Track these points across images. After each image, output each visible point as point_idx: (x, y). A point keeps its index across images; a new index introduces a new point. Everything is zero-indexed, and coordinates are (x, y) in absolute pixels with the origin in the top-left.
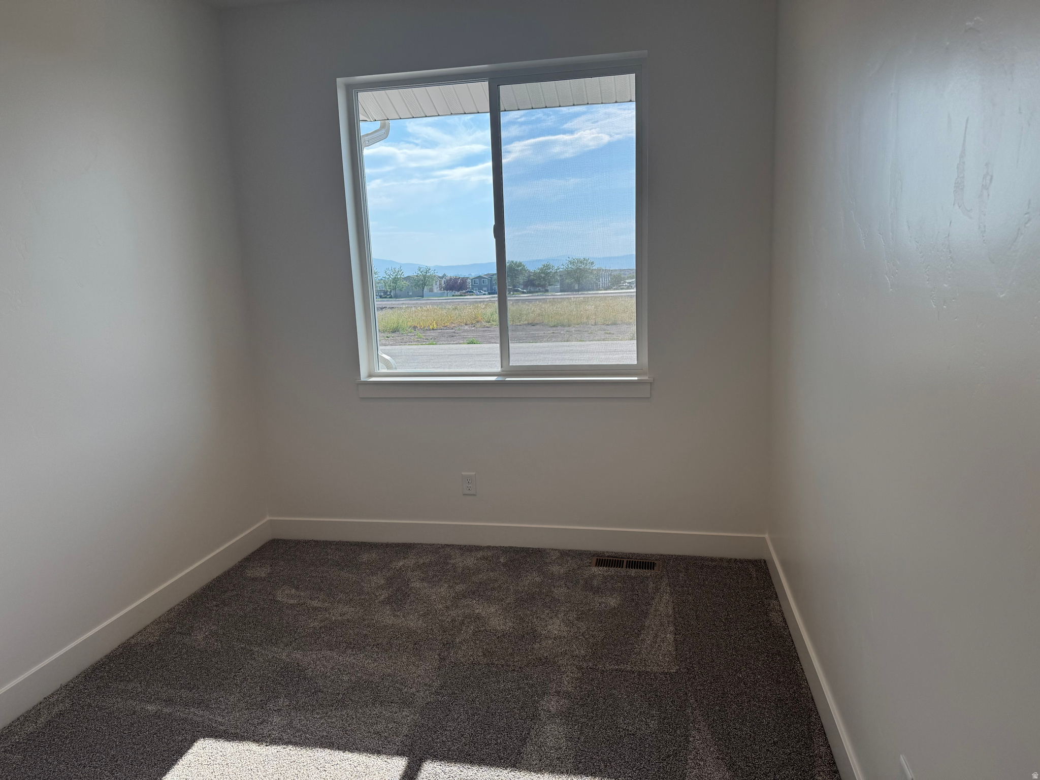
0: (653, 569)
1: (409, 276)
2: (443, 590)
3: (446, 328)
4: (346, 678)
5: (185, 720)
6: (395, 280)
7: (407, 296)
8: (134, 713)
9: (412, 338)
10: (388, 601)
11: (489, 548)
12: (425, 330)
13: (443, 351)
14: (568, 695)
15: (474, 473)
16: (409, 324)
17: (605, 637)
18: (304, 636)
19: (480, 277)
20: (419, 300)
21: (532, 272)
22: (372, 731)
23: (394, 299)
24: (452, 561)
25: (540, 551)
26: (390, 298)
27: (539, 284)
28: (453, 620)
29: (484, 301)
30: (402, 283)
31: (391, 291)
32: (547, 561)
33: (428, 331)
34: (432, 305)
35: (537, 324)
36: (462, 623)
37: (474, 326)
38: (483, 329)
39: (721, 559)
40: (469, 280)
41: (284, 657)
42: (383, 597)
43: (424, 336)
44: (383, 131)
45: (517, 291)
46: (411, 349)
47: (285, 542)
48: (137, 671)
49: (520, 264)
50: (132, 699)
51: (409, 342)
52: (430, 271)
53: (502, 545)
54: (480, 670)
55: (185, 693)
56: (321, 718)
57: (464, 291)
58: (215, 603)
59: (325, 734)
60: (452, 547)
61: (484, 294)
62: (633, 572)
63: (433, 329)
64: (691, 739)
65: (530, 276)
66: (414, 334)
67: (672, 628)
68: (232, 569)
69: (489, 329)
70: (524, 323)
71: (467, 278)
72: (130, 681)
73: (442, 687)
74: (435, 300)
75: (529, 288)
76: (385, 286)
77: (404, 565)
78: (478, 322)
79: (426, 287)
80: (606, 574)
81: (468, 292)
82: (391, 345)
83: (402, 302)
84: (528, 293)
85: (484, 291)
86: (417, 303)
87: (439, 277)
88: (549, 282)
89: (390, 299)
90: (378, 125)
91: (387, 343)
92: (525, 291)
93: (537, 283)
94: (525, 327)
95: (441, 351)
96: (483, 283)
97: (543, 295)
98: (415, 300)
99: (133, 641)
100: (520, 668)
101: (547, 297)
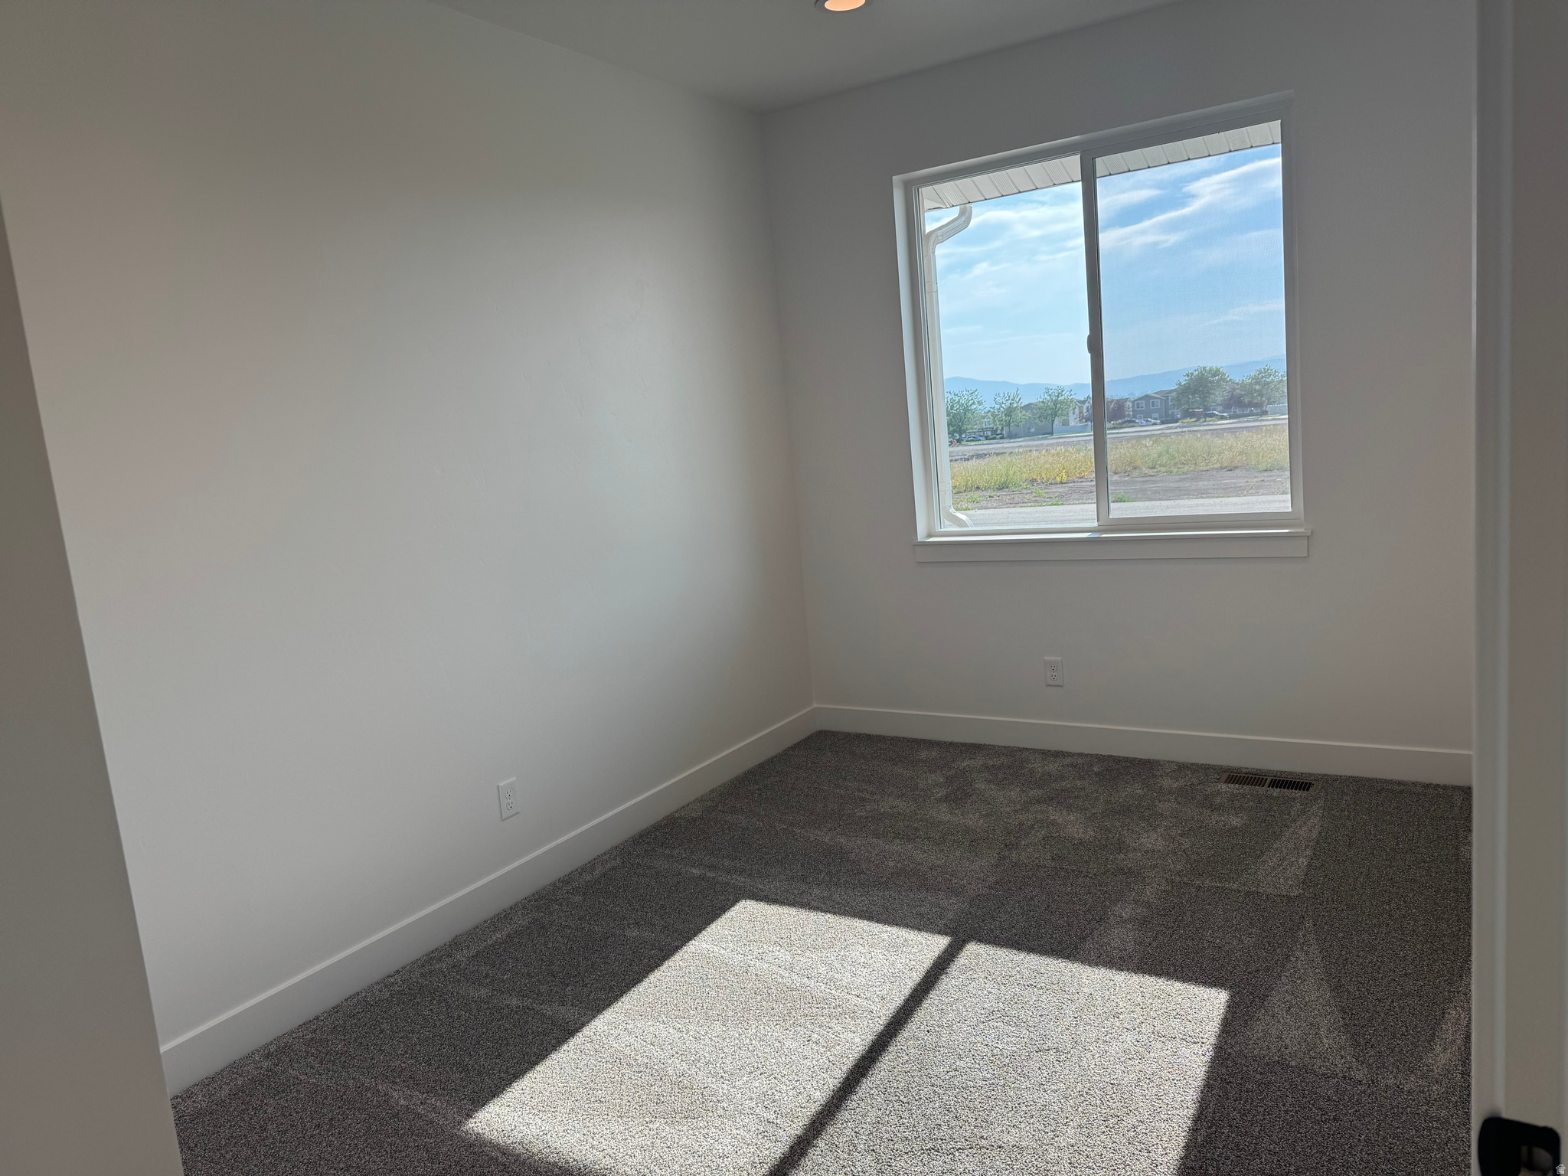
0: (1308, 790)
1: (1030, 404)
2: (1014, 794)
3: (1082, 480)
4: (891, 864)
5: (728, 884)
6: (1009, 412)
7: (1028, 435)
8: (680, 874)
9: (1027, 496)
10: (946, 799)
11: (1080, 755)
12: (1050, 483)
13: (1071, 514)
14: (1148, 905)
15: (1060, 658)
16: (1025, 476)
17: (1213, 855)
18: (849, 824)
19: (1147, 397)
20: (1045, 439)
21: (1238, 384)
22: (915, 912)
23: (1007, 440)
24: (1030, 766)
25: (1150, 762)
26: (1001, 438)
27: (1249, 402)
28: (1021, 824)
29: (1154, 435)
30: (1020, 415)
31: (1002, 428)
32: (1158, 773)
33: (1053, 486)
34: (1064, 446)
35: (1236, 468)
36: (1032, 827)
37: (1128, 475)
38: (1144, 479)
39: (1415, 784)
40: (1128, 403)
41: (827, 840)
42: (940, 794)
43: (1046, 493)
44: (963, 219)
45: (1212, 415)
46: (1022, 513)
47: (834, 734)
48: (681, 840)
49: (1217, 372)
50: (677, 863)
51: (1023, 503)
52: (1063, 393)
53: (1099, 753)
54: (1045, 872)
55: (727, 863)
56: (862, 896)
57: (1120, 421)
58: (757, 787)
59: (865, 909)
60: (1034, 751)
61: (1155, 424)
62: (1276, 792)
63: (1061, 483)
64: (1293, 959)
65: (1234, 389)
66: (1030, 491)
67: (1309, 852)
68: (776, 756)
69: (1153, 478)
70: (1215, 466)
71: (1126, 400)
72: (674, 847)
73: (997, 883)
74: (1073, 437)
75: (1232, 410)
76: (994, 421)
77: (968, 766)
78: (1135, 468)
79: (1057, 418)
80: (1235, 792)
81: (1126, 421)
82: (995, 508)
83: (1019, 444)
84: (1231, 417)
85: (1154, 419)
86: (1042, 444)
87: (1080, 402)
88: (1269, 399)
89: (1001, 441)
90: (956, 211)
91: (989, 505)
92: (1225, 414)
93: (1246, 400)
94: (1214, 473)
95: (1068, 514)
96: (1153, 406)
97: (1257, 421)
98: (1039, 439)
99: (677, 815)
100: (1095, 875)
101: (1264, 423)
